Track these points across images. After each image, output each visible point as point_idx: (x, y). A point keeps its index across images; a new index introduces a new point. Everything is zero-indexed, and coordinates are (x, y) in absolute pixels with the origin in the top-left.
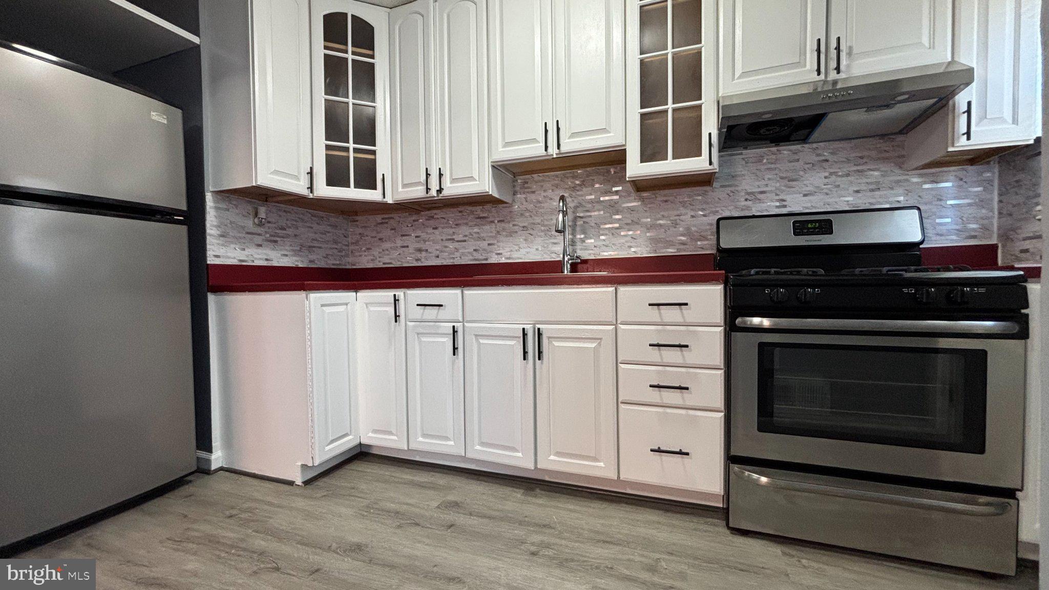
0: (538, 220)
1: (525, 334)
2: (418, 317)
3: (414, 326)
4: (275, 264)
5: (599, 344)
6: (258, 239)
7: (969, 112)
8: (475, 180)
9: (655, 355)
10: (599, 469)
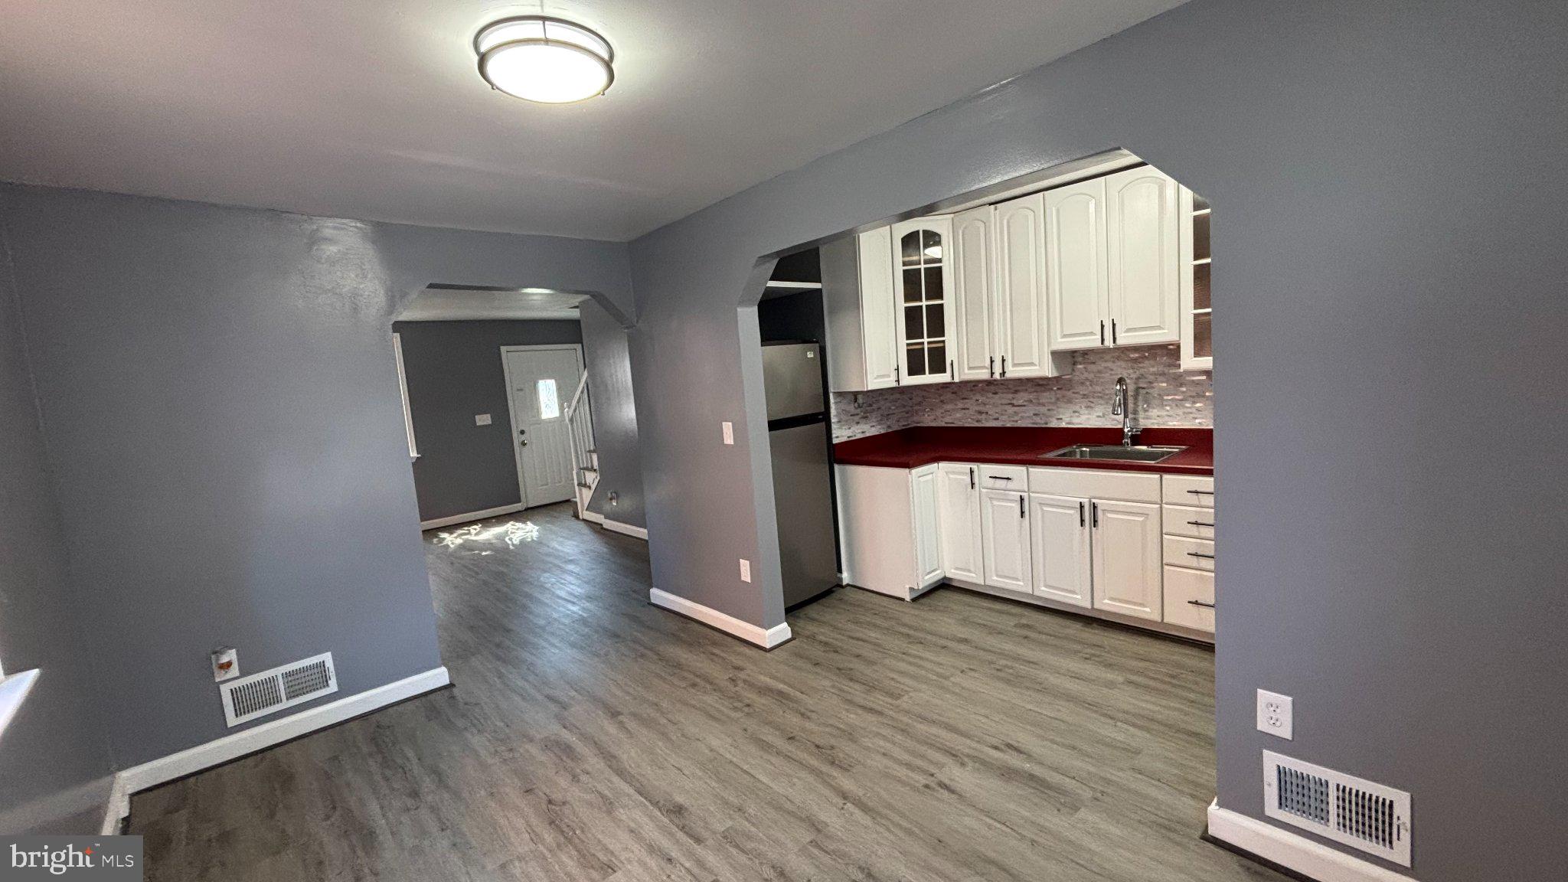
1: (1082, 506)
2: (990, 486)
3: (987, 492)
4: (868, 435)
5: (1147, 518)
6: (856, 418)
8: (1035, 365)
9: (1193, 530)
10: (1147, 613)
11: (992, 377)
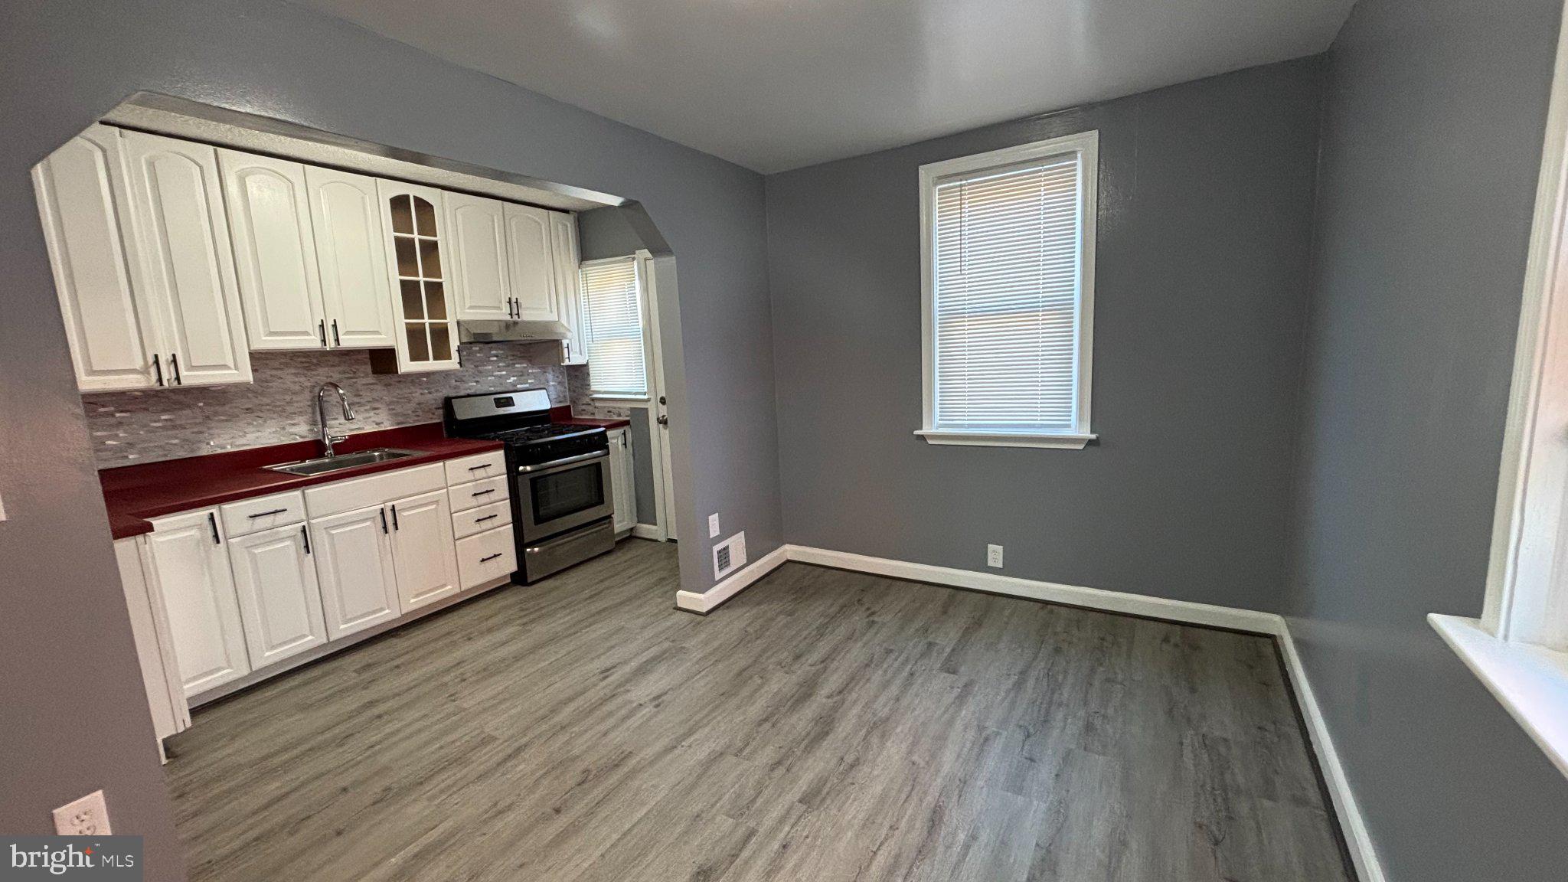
0: (266, 400)
1: (383, 513)
2: (244, 530)
3: (241, 541)
5: (438, 505)
7: (568, 347)
8: (229, 368)
9: (474, 502)
10: (448, 590)
11: (161, 384)
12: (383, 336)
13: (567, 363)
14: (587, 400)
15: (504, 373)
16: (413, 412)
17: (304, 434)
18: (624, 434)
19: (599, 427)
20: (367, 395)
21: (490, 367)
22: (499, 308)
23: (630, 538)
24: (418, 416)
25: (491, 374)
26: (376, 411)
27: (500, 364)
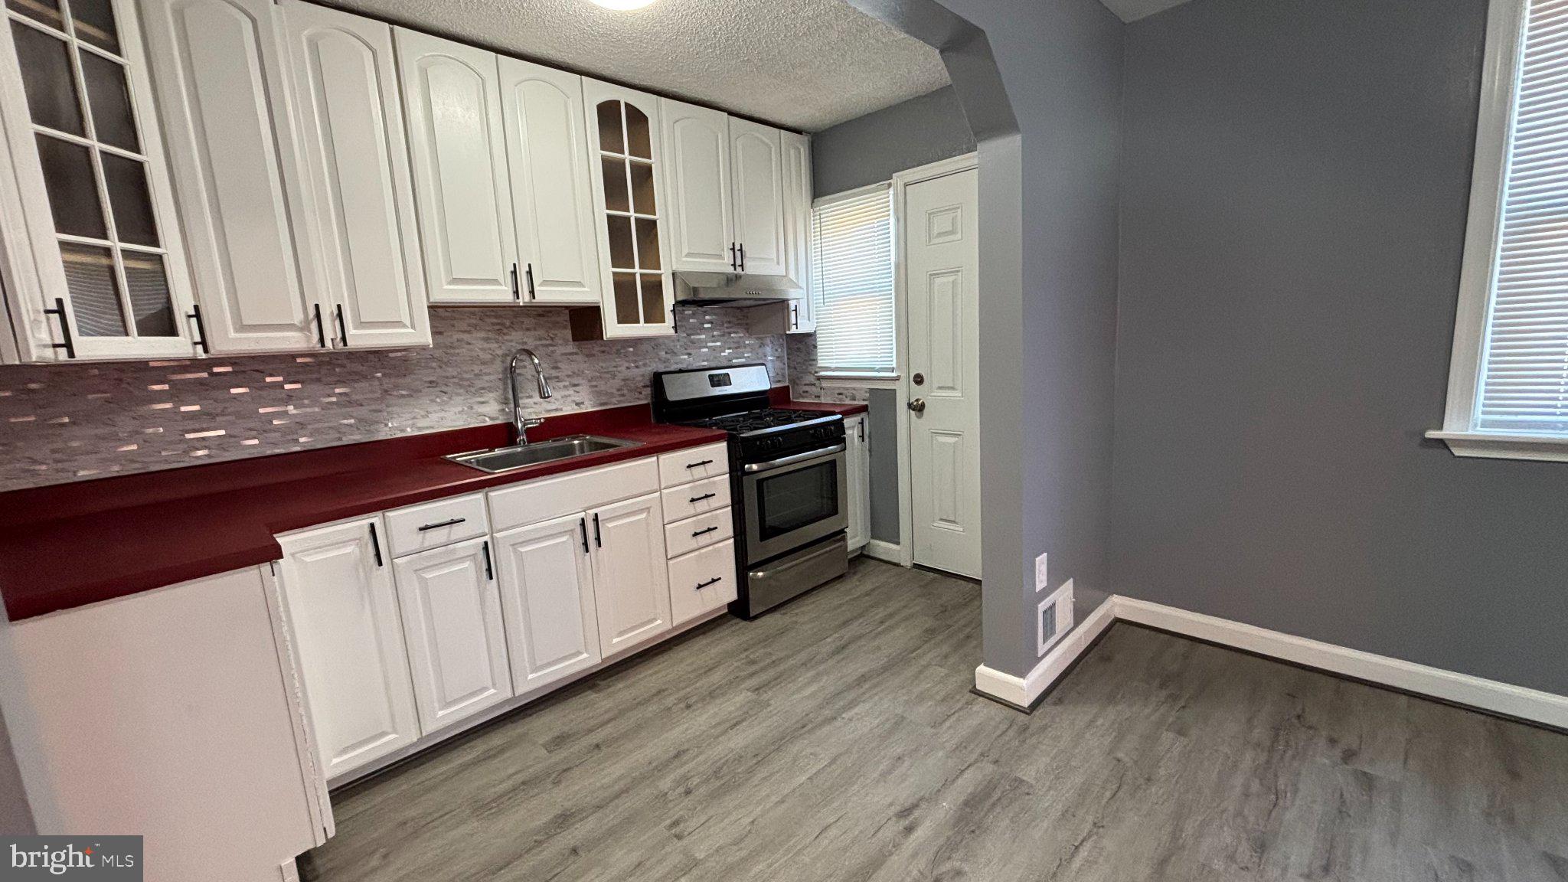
0: (451, 371)
1: (583, 523)
5: (649, 512)
7: (796, 310)
8: (404, 326)
10: (658, 627)
11: (323, 345)
12: (586, 289)
13: (793, 330)
14: (811, 379)
15: (719, 344)
16: (618, 390)
17: (494, 414)
18: (862, 423)
19: (833, 413)
20: (566, 368)
21: (703, 337)
22: (720, 257)
23: (863, 557)
24: (623, 395)
25: (704, 344)
26: (577, 388)
27: (715, 333)
